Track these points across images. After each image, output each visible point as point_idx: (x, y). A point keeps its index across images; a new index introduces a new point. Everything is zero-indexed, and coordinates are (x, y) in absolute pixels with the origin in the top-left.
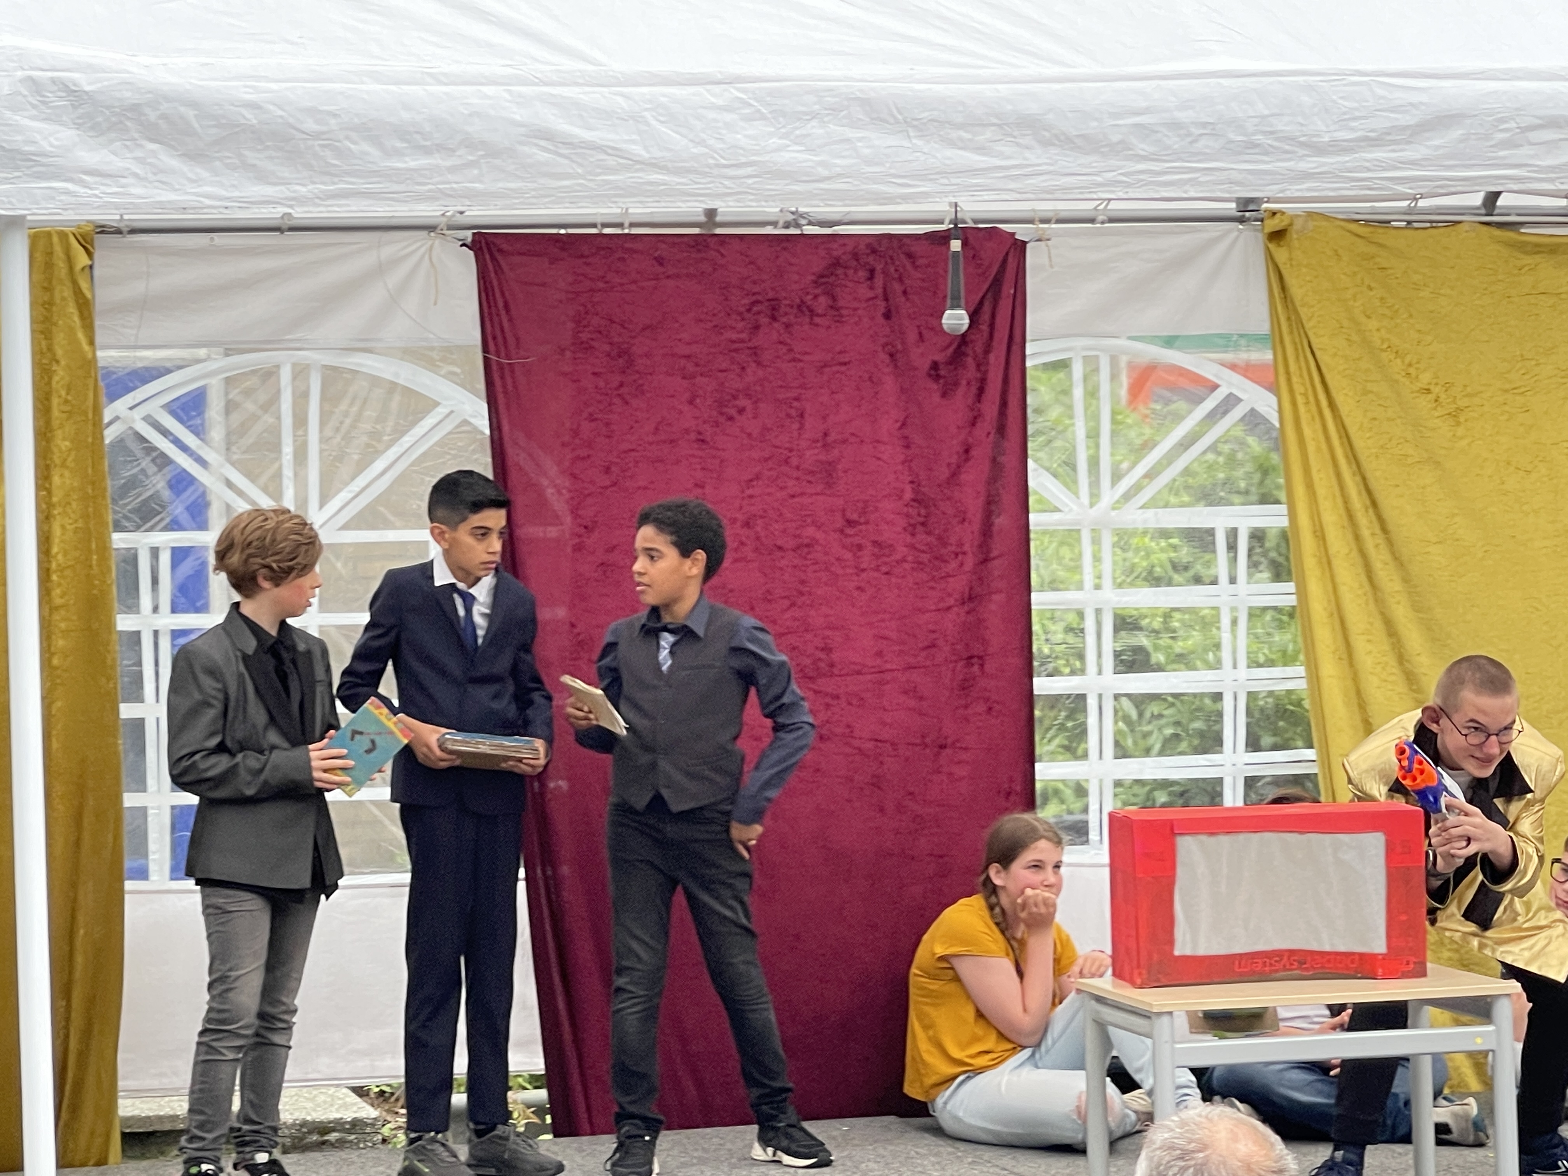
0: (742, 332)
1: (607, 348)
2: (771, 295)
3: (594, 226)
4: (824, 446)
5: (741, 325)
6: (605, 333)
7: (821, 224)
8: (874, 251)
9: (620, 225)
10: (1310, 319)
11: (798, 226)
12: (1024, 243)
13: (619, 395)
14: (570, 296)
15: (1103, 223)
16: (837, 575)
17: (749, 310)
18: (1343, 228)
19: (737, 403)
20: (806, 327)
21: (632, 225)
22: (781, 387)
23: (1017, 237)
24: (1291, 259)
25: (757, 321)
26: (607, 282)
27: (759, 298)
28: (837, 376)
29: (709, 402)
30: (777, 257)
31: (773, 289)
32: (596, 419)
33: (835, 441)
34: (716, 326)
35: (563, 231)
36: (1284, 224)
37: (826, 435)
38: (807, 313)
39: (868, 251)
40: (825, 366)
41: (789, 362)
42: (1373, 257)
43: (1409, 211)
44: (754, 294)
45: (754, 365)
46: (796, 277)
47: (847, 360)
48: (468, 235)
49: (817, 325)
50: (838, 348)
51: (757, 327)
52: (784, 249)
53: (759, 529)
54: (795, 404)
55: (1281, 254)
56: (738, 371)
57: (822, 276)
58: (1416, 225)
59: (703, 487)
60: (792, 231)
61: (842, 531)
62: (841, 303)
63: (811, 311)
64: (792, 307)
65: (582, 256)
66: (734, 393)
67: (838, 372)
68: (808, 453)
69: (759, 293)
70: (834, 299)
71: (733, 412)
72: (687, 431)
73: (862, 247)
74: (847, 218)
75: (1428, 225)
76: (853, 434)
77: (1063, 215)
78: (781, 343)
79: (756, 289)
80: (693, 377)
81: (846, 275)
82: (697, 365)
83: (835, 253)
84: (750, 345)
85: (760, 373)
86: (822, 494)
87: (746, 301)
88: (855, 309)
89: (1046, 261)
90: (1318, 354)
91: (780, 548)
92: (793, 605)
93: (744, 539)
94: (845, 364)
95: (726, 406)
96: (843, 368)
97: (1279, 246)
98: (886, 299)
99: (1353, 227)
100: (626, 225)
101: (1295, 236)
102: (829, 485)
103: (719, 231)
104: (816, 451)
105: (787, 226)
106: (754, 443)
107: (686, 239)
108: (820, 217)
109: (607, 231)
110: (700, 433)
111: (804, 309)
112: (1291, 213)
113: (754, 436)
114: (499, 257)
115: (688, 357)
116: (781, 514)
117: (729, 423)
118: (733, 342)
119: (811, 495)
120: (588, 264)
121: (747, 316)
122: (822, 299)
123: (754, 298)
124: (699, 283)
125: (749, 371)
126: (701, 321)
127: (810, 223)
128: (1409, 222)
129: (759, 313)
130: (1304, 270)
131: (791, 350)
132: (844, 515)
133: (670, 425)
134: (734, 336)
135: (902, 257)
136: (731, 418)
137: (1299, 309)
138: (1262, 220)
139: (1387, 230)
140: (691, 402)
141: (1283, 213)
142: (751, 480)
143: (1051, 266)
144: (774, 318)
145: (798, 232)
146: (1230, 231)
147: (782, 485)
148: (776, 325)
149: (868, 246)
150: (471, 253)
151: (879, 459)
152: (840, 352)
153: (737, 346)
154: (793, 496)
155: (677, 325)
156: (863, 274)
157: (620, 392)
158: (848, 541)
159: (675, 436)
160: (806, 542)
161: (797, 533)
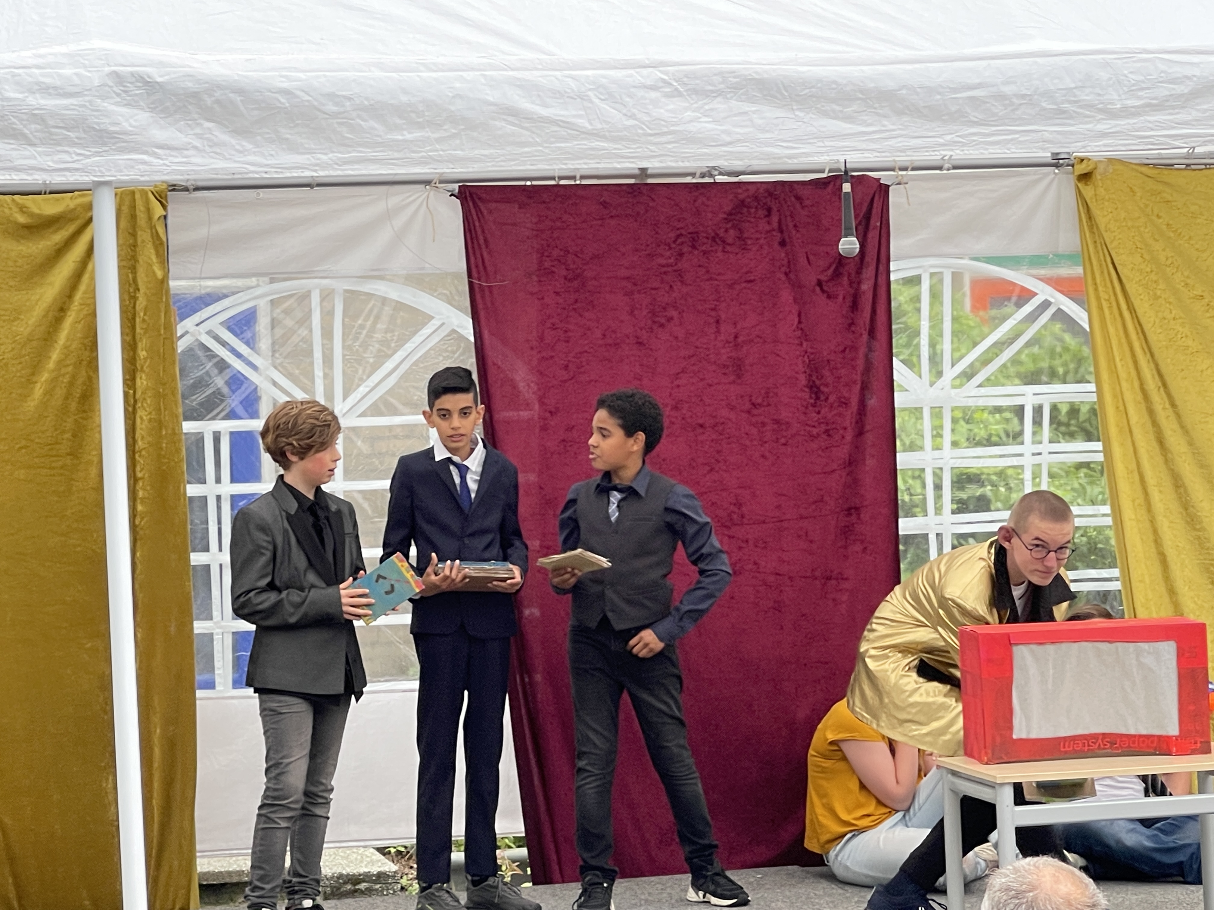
0: (670, 258)
1: (564, 272)
2: (692, 229)
3: (553, 178)
4: (736, 345)
5: (668, 254)
6: (563, 261)
7: (729, 174)
8: (771, 194)
9: (574, 178)
10: (1112, 242)
11: (711, 176)
12: (889, 186)
13: (575, 309)
14: (535, 233)
15: (948, 170)
16: (746, 446)
17: (674, 242)
18: (1137, 171)
19: (666, 314)
20: (720, 254)
21: (582, 177)
22: (700, 300)
23: (881, 182)
24: (1096, 195)
25: (681, 250)
26: (563, 222)
27: (683, 232)
28: (744, 291)
29: (645, 313)
30: (695, 201)
31: (693, 225)
32: (556, 329)
33: (743, 342)
34: (649, 255)
35: (528, 183)
36: (1090, 168)
37: (736, 337)
38: (719, 242)
39: (766, 195)
40: (735, 283)
41: (708, 280)
42: (1160, 193)
43: (1187, 156)
44: (678, 229)
45: (679, 284)
46: (710, 215)
47: (752, 278)
48: (456, 186)
49: (728, 252)
50: (745, 270)
51: (681, 255)
52: (701, 194)
53: (684, 411)
54: (713, 313)
55: (1088, 191)
56: (667, 288)
57: (730, 214)
58: (1193, 167)
59: (640, 380)
60: (707, 180)
61: (749, 412)
62: (745, 235)
63: (724, 242)
64: (707, 238)
65: (544, 202)
66: (664, 305)
67: (745, 288)
68: (723, 351)
69: (682, 228)
70: (741, 231)
71: (663, 321)
72: (628, 336)
73: (761, 191)
74: (750, 169)
75: (1203, 167)
76: (758, 336)
77: (917, 164)
78: (699, 266)
79: (681, 225)
80: (632, 293)
81: (750, 213)
82: (635, 284)
83: (741, 197)
84: (675, 268)
85: (685, 290)
86: (734, 382)
87: (672, 235)
88: (757, 239)
89: (904, 200)
90: (1119, 268)
91: (701, 426)
92: (712, 470)
93: (673, 420)
94: (750, 281)
95: (658, 316)
96: (749, 285)
97: (1086, 184)
98: (781, 231)
99: (1144, 169)
100: (578, 177)
101: (1099, 177)
102: (739, 376)
103: (650, 181)
104: (728, 350)
105: (703, 176)
106: (680, 344)
107: (624, 188)
108: (728, 169)
109: (563, 182)
110: (638, 337)
111: (717, 240)
112: (1095, 159)
113: (680, 339)
114: (480, 204)
115: (628, 278)
116: (701, 400)
117: (661, 329)
118: (663, 266)
119: (725, 384)
120: (548, 209)
121: (673, 246)
122: (732, 232)
123: (678, 232)
124: (636, 221)
125: (675, 287)
126: (637, 250)
127: (721, 174)
128: (1188, 165)
129: (682, 243)
130: (1106, 203)
131: (708, 272)
132: (750, 400)
133: (614, 332)
134: (663, 262)
135: (793, 199)
136: (662, 325)
137: (1104, 233)
138: (1073, 166)
139: (1170, 172)
140: (631, 313)
141: (1089, 160)
142: (678, 374)
143: (909, 204)
144: (694, 247)
145: (712, 181)
146: (1046, 175)
147: (701, 377)
148: (696, 252)
149: (767, 191)
150: (458, 201)
151: (778, 355)
152: (747, 273)
153: (664, 269)
154: (710, 385)
155: (618, 254)
156: (761, 213)
157: (575, 307)
158: (754, 420)
159: (618, 341)
160: (722, 421)
161: (714, 414)
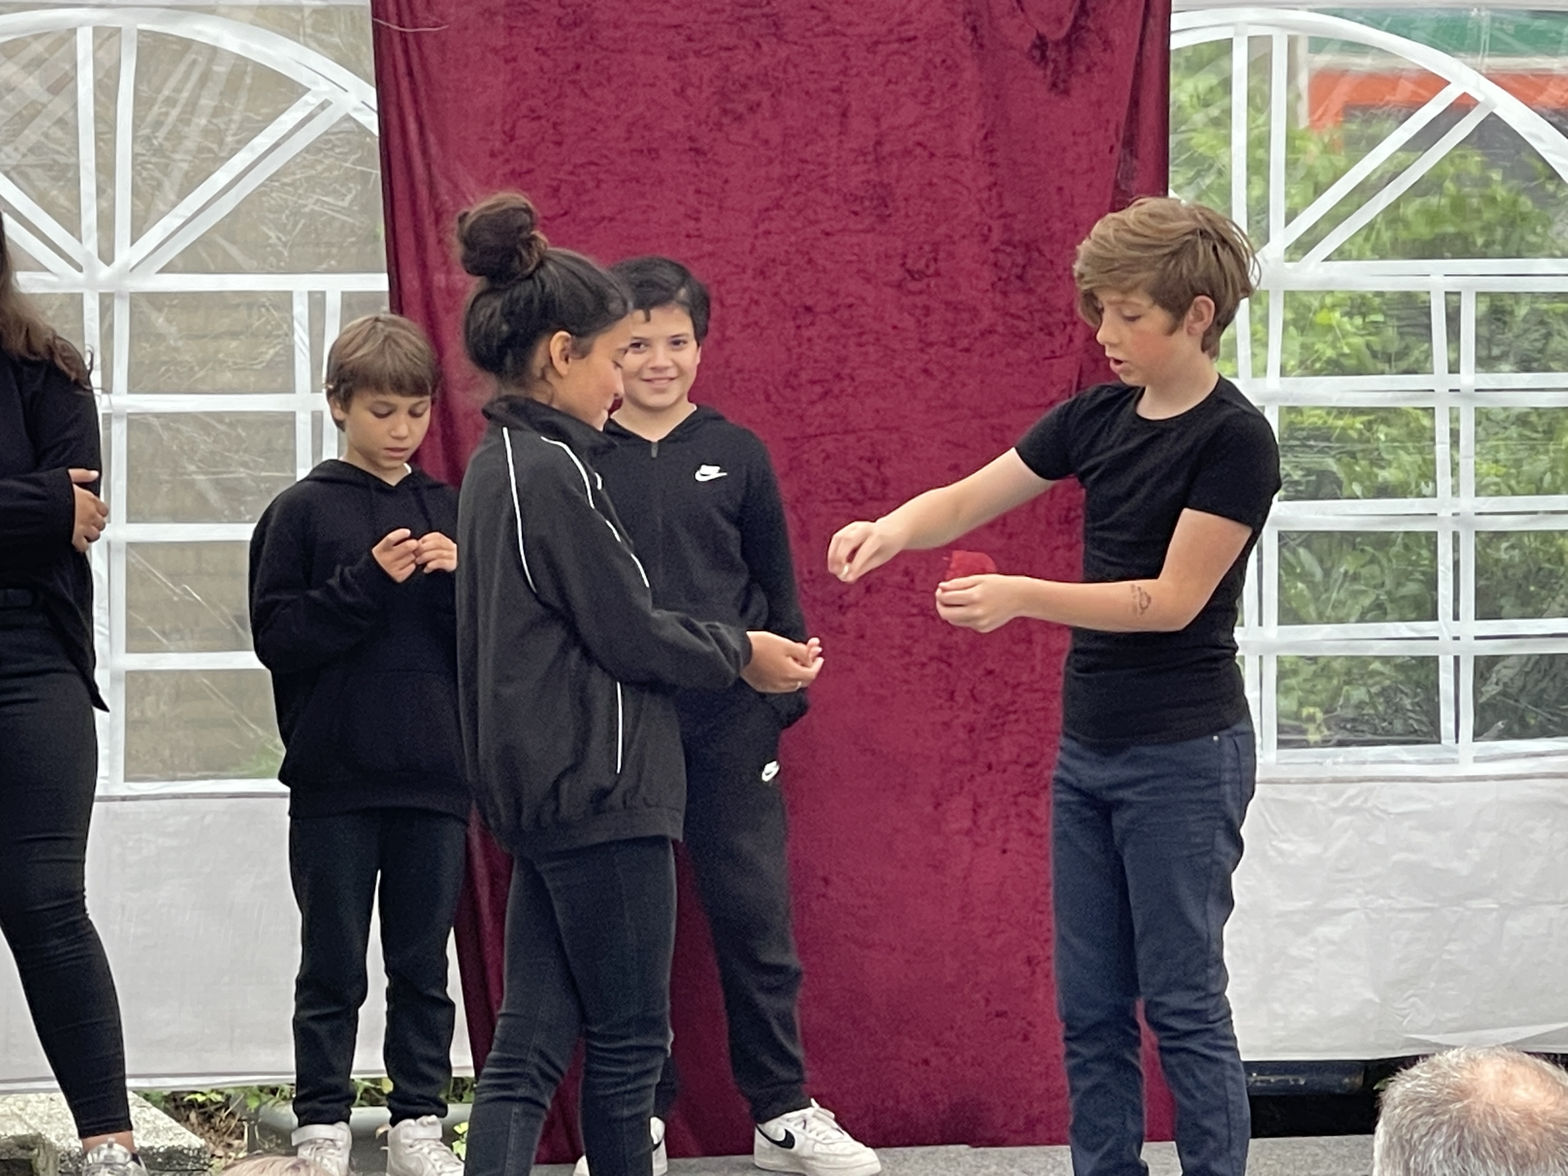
1: (556, 12)
4: (877, 160)
13: (574, 82)
16: (894, 351)
19: (748, 96)
22: (812, 72)
28: (896, 57)
29: (707, 93)
32: (539, 118)
33: (891, 154)
37: (878, 143)
40: (877, 43)
41: (827, 35)
45: (773, 40)
47: (911, 34)
50: (897, 17)
53: (778, 281)
54: (835, 97)
56: (750, 48)
61: (900, 286)
66: (743, 79)
67: (897, 52)
68: (854, 170)
71: (741, 108)
72: (673, 136)
76: (919, 144)
80: (683, 56)
82: (690, 39)
84: (767, 10)
85: (784, 52)
86: (872, 229)
91: (808, 309)
92: (827, 393)
93: (756, 297)
94: (909, 40)
95: (732, 101)
96: (905, 47)
102: (882, 219)
104: (866, 167)
106: (772, 154)
110: (691, 139)
113: (773, 144)
115: (676, 27)
116: (810, 261)
117: (736, 125)
119: (856, 232)
125: (765, 48)
132: (903, 265)
133: (647, 127)
136: (739, 118)
140: (681, 93)
142: (767, 210)
147: (812, 216)
151: (956, 181)
152: (902, 23)
153: (746, 12)
154: (828, 234)
157: (575, 78)
158: (907, 301)
159: (655, 145)
160: (850, 300)
161: (835, 287)
